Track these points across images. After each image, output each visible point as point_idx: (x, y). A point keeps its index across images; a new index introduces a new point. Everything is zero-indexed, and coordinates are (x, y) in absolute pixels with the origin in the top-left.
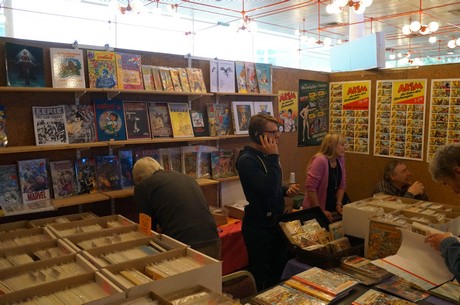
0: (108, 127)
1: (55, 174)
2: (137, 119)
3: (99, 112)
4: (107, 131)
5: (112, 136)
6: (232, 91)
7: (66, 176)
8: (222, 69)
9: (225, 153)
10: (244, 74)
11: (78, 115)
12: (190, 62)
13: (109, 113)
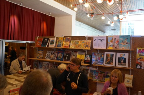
0: (59, 57)
1: (49, 66)
2: (68, 56)
3: (58, 53)
4: (59, 58)
5: (59, 59)
6: (105, 48)
7: (51, 67)
8: (100, 39)
9: (101, 72)
10: (112, 41)
11: (54, 53)
12: (87, 38)
13: (60, 53)
